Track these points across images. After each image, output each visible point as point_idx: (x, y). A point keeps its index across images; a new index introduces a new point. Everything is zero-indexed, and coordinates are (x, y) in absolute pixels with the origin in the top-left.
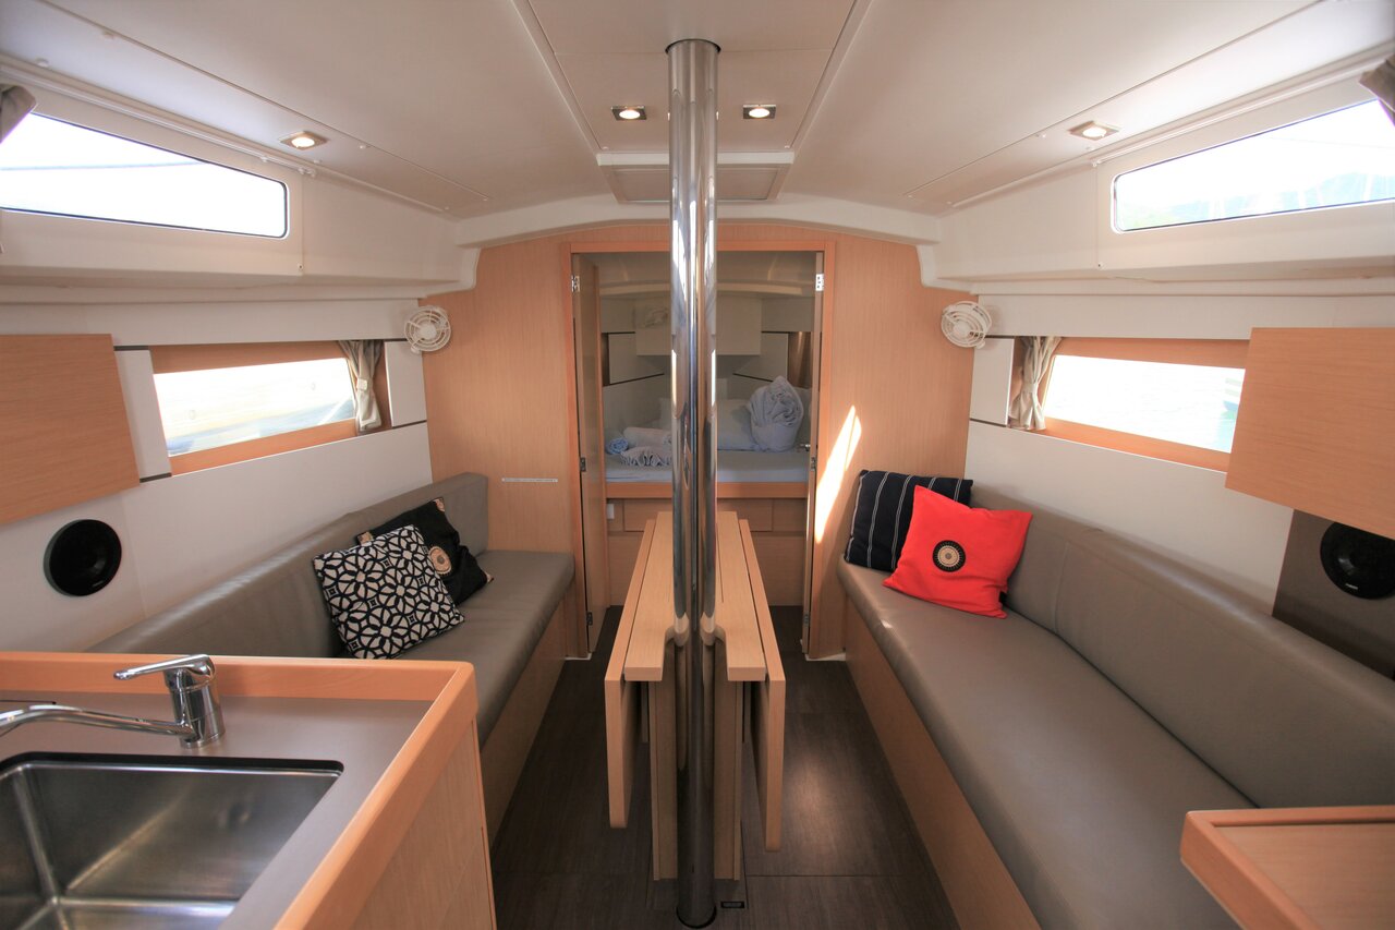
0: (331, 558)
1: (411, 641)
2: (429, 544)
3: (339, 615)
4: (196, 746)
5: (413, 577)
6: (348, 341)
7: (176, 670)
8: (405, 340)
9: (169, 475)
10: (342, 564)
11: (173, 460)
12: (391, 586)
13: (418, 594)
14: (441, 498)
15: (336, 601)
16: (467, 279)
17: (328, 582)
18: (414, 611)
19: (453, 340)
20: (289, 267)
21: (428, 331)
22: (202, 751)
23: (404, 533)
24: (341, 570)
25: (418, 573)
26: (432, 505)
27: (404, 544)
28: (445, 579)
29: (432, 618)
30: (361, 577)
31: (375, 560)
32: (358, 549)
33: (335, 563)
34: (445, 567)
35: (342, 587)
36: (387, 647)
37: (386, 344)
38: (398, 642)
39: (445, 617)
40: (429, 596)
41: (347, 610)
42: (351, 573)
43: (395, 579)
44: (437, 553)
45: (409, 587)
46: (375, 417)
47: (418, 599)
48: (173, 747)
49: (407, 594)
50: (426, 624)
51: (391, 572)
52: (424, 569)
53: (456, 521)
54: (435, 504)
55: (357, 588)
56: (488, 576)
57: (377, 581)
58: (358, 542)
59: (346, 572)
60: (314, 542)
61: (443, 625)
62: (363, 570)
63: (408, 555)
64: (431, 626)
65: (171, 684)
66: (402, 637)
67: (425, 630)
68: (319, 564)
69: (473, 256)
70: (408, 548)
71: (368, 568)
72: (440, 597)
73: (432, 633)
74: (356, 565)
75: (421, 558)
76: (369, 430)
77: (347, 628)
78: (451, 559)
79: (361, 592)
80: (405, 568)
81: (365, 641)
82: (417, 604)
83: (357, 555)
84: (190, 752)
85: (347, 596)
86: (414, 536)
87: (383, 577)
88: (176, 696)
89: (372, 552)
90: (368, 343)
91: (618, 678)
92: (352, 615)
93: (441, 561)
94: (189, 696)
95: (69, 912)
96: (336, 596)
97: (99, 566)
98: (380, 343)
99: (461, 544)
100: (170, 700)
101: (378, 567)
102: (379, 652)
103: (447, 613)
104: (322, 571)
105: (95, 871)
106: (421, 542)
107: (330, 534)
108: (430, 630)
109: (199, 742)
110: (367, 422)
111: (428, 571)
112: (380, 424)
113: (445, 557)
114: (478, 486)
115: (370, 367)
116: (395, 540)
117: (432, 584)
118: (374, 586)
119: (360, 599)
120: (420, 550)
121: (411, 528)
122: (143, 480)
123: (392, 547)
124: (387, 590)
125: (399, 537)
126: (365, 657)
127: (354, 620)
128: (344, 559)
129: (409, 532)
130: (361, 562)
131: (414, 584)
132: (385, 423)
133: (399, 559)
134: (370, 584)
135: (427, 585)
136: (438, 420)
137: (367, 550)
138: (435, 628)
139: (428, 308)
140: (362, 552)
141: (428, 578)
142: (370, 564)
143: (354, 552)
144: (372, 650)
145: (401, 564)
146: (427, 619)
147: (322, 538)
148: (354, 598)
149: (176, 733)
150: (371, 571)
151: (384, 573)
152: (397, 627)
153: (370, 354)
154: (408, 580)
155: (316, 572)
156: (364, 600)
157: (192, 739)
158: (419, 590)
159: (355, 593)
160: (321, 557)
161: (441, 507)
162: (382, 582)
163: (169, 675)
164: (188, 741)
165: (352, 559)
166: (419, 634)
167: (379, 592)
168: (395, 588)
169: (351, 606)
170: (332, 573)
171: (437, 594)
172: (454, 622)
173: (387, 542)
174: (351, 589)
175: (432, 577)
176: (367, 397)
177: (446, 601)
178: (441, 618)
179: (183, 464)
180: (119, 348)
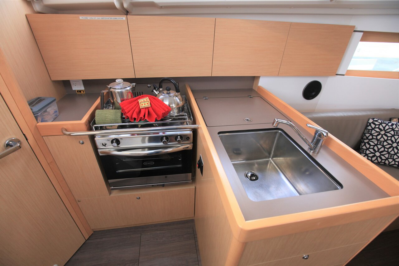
0: (376, 121)
1: (385, 163)
3: (365, 139)
4: (310, 151)
7: (319, 131)
9: (344, 75)
11: (348, 71)
12: (392, 141)
15: (367, 135)
17: (370, 128)
18: (394, 155)
22: (311, 153)
24: (377, 126)
30: (383, 132)
31: (393, 129)
32: (389, 123)
33: (377, 123)
35: (373, 132)
36: (374, 159)
38: (379, 160)
41: (369, 140)
42: (380, 129)
50: (396, 161)
55: (378, 135)
58: (390, 120)
59: (378, 128)
60: (374, 113)
62: (385, 131)
64: (397, 163)
65: (316, 134)
66: (382, 159)
67: (393, 163)
68: (371, 121)
71: (388, 131)
73: (395, 166)
77: (365, 145)
79: (379, 137)
81: (368, 152)
83: (387, 125)
84: (308, 152)
85: (373, 136)
88: (315, 137)
89: (394, 126)
92: (370, 142)
94: (317, 140)
95: (271, 163)
96: (369, 134)
100: (313, 137)
102: (370, 158)
104: (370, 124)
105: (278, 159)
107: (382, 113)
108: (395, 164)
109: (312, 151)
118: (386, 138)
119: (377, 139)
122: (337, 75)
124: (389, 142)
126: (364, 156)
127: (369, 144)
128: (381, 124)
130: (387, 127)
134: (384, 136)
137: (393, 125)
138: (398, 165)
140: (390, 124)
143: (387, 123)
144: (368, 156)
147: (378, 113)
148: (375, 137)
149: (309, 145)
150: (388, 133)
152: (383, 155)
155: (368, 122)
156: (378, 140)
157: (311, 149)
160: (373, 119)
162: (389, 138)
163: (317, 131)
164: (310, 149)
165: (384, 125)
166: (389, 163)
167: (385, 141)
169: (371, 139)
170: (373, 126)
174: (376, 134)
179: (349, 73)
180: (355, 31)
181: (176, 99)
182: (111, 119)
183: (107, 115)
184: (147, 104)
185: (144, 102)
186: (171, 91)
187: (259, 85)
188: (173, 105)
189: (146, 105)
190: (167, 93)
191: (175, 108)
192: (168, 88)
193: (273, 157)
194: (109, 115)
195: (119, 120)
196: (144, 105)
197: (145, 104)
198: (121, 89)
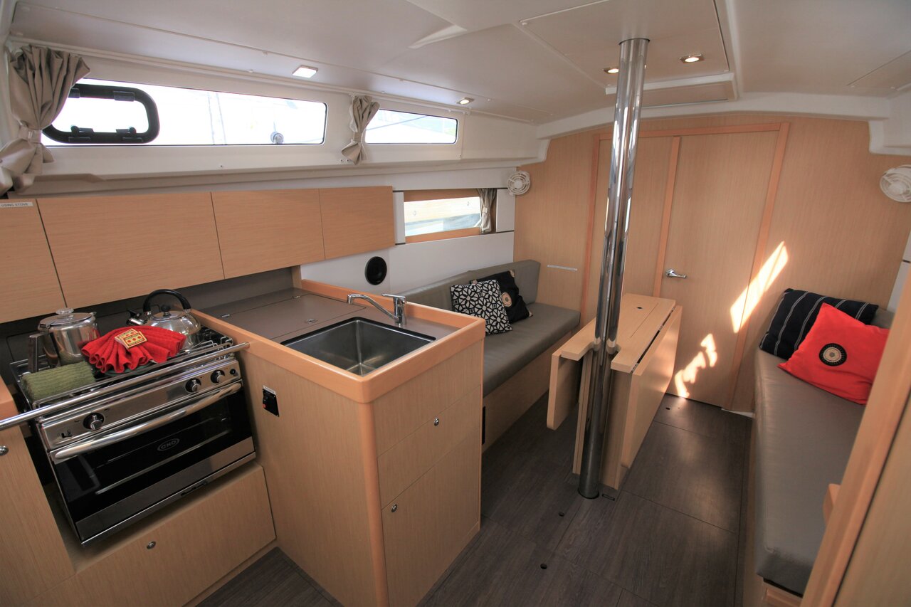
0: (458, 287)
2: (502, 290)
5: (491, 303)
6: (481, 189)
8: (507, 188)
9: (404, 243)
10: (462, 291)
11: (407, 238)
12: (480, 305)
13: (492, 312)
14: (514, 271)
15: (457, 306)
16: (542, 156)
17: (455, 297)
18: (489, 319)
19: (530, 189)
20: (456, 156)
21: (518, 184)
22: (400, 326)
23: (491, 283)
24: (461, 293)
25: (494, 302)
26: (508, 273)
27: (490, 287)
28: (507, 309)
29: (497, 324)
30: (468, 298)
31: (475, 292)
33: (459, 290)
34: (509, 303)
35: (460, 301)
37: (498, 190)
39: (503, 325)
40: (497, 314)
42: (465, 295)
43: (483, 302)
44: (506, 295)
45: (489, 307)
46: (489, 226)
47: (491, 314)
48: (393, 324)
49: (487, 310)
50: (493, 326)
51: (482, 299)
52: (497, 301)
53: (519, 282)
54: (510, 272)
55: (466, 302)
56: (530, 314)
57: (475, 301)
58: (470, 283)
59: (463, 294)
60: (453, 280)
61: (501, 329)
62: (470, 295)
63: (490, 293)
64: (495, 328)
65: (395, 303)
67: (492, 329)
68: (453, 289)
69: (546, 143)
70: (491, 290)
71: (472, 295)
72: (502, 316)
73: (495, 331)
74: (467, 293)
75: (497, 296)
76: (485, 233)
78: (512, 300)
79: (468, 305)
80: (488, 298)
82: (491, 316)
84: (397, 326)
85: (462, 305)
86: (495, 285)
87: (478, 300)
88: (396, 308)
89: (475, 288)
90: (489, 190)
91: (558, 355)
93: (507, 300)
94: (399, 308)
95: (363, 368)
96: (457, 304)
97: (380, 274)
98: (495, 190)
99: (519, 294)
101: (476, 295)
103: (504, 324)
104: (454, 292)
106: (498, 288)
107: (460, 278)
108: (494, 329)
110: (485, 229)
111: (499, 302)
112: (490, 230)
113: (509, 298)
114: (535, 268)
115: (489, 201)
116: (486, 285)
117: (500, 309)
118: (473, 303)
119: (467, 308)
120: (497, 292)
121: (495, 281)
122: (397, 244)
123: (484, 288)
124: (478, 306)
125: (488, 284)
128: (463, 289)
129: (493, 283)
130: (470, 292)
131: (491, 307)
132: (493, 230)
133: (486, 294)
134: (471, 302)
135: (497, 309)
136: (519, 232)
137: (473, 287)
138: (497, 329)
139: (520, 172)
140: (471, 287)
141: (498, 306)
142: (473, 293)
143: (468, 287)
145: (487, 296)
146: (494, 324)
147: (456, 279)
148: (464, 306)
149: (395, 319)
150: (473, 296)
151: (478, 299)
153: (489, 195)
154: (488, 304)
155: (451, 292)
156: (468, 309)
157: (398, 323)
158: (493, 310)
159: (465, 304)
160: (454, 286)
161: (513, 274)
162: (477, 302)
163: (395, 299)
165: (466, 290)
166: (489, 330)
167: (475, 307)
168: (482, 306)
169: (462, 310)
170: (457, 294)
171: (501, 314)
172: (507, 329)
173: (483, 285)
174: (463, 303)
175: (500, 306)
176: (486, 217)
177: (505, 318)
178: (500, 326)
179: (410, 240)
180: (394, 191)
181: (184, 321)
182: (72, 380)
183: (59, 377)
184: (139, 337)
185: (130, 338)
186: (170, 312)
187: (303, 278)
188: (184, 332)
189: (138, 339)
190: (164, 316)
191: (188, 336)
192: (165, 307)
193: (363, 361)
194: (65, 374)
195: (89, 379)
196: (133, 342)
197: (134, 339)
198: (73, 324)
